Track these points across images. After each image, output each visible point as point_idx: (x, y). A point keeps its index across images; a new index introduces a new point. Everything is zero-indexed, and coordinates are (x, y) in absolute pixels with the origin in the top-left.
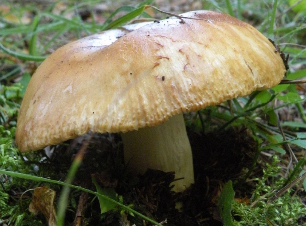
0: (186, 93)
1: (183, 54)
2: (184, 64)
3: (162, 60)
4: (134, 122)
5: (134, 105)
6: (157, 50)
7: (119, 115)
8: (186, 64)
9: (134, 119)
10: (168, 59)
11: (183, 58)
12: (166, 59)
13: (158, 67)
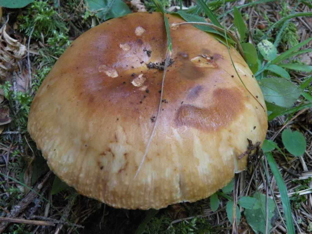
0: (108, 192)
1: (126, 158)
2: (121, 168)
3: (109, 153)
4: (70, 182)
5: (75, 171)
6: (111, 142)
7: (64, 169)
8: (123, 168)
9: (70, 180)
10: (114, 156)
11: (123, 162)
12: (112, 155)
13: (104, 156)
